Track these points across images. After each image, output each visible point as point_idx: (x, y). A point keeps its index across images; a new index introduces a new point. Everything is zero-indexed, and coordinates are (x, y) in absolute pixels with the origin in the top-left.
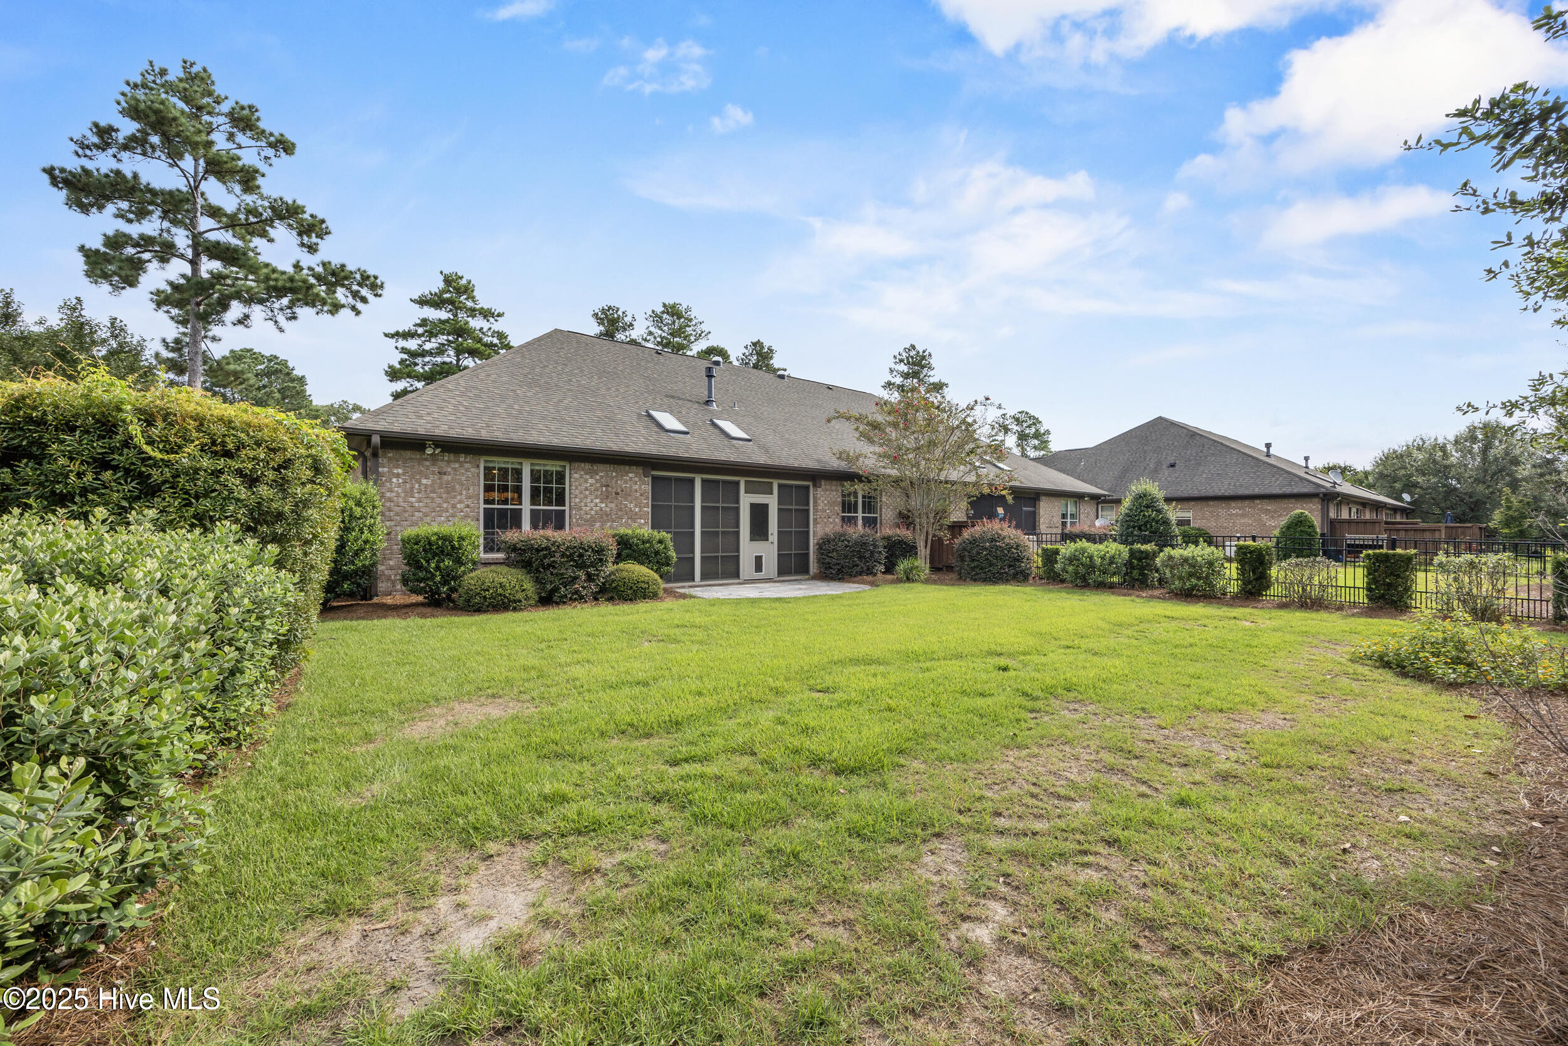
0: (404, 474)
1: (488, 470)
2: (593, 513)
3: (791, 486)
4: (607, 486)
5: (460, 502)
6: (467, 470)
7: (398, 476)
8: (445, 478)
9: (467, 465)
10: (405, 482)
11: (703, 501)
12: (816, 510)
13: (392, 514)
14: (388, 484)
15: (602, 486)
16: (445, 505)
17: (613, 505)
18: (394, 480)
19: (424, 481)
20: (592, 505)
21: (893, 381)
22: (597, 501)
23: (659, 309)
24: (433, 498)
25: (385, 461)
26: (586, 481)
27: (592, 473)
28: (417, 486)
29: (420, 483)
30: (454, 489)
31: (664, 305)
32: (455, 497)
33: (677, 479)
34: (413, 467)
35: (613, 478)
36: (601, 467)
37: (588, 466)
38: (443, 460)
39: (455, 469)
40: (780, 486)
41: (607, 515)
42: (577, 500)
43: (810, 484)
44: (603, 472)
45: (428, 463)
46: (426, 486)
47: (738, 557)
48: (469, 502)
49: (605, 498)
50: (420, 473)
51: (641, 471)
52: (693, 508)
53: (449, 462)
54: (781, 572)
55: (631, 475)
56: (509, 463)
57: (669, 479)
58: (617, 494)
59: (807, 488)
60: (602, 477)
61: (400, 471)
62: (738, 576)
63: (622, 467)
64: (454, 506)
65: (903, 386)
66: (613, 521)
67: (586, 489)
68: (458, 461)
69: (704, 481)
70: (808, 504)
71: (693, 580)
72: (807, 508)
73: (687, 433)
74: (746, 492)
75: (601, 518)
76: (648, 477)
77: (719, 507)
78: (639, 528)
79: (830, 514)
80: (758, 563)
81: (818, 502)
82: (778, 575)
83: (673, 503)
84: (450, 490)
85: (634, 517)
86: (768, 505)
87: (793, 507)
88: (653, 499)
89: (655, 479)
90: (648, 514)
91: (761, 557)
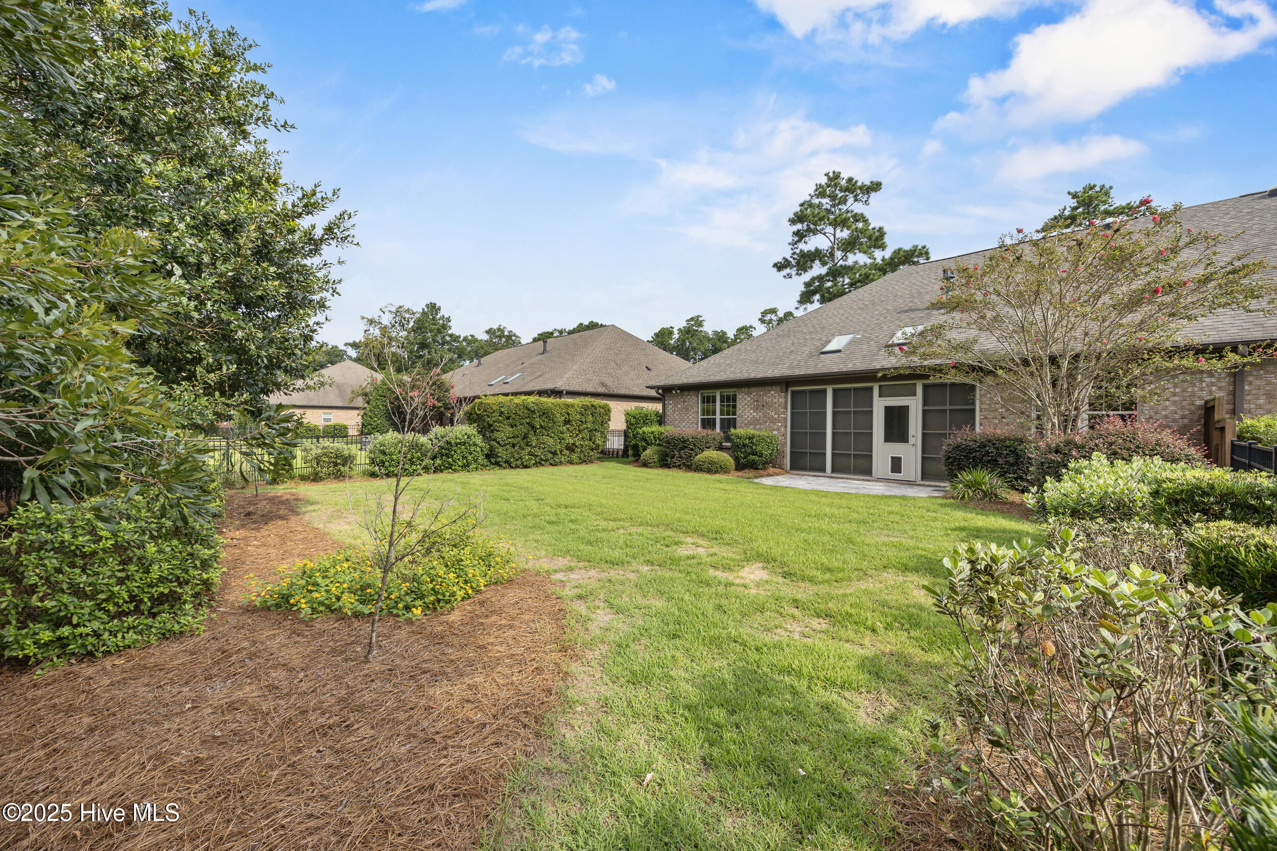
0: (672, 404)
1: (702, 398)
2: (749, 419)
4: (758, 401)
5: (690, 416)
8: (685, 404)
9: (693, 397)
10: (673, 407)
12: (983, 410)
14: (668, 408)
15: (754, 402)
16: (685, 417)
17: (760, 414)
18: (670, 406)
19: (679, 406)
20: (749, 414)
22: (752, 411)
24: (681, 414)
25: (667, 398)
26: (746, 399)
27: (749, 394)
28: (676, 409)
32: (688, 413)
33: (811, 392)
34: (675, 400)
35: (761, 395)
36: (754, 389)
37: (746, 389)
38: (685, 395)
39: (689, 399)
40: (925, 387)
41: (757, 421)
42: (740, 411)
44: (755, 392)
46: (679, 408)
47: (872, 455)
48: (694, 415)
49: (756, 409)
50: (677, 402)
51: (780, 390)
52: (826, 414)
53: (687, 396)
54: (926, 475)
55: (773, 392)
56: (711, 393)
57: (805, 392)
58: (763, 406)
59: (973, 385)
60: (754, 396)
62: (870, 474)
63: (768, 387)
64: (688, 418)
66: (761, 424)
67: (746, 404)
68: (690, 395)
69: (835, 391)
71: (824, 470)
72: (971, 407)
73: (839, 351)
74: (880, 396)
75: (754, 422)
76: (787, 391)
77: (850, 412)
78: (778, 429)
79: (1005, 414)
80: (896, 465)
81: (984, 399)
82: (920, 478)
83: (808, 410)
84: (687, 410)
85: (774, 421)
86: (908, 407)
87: (948, 407)
88: (793, 408)
89: (793, 393)
90: (786, 419)
91: (900, 458)
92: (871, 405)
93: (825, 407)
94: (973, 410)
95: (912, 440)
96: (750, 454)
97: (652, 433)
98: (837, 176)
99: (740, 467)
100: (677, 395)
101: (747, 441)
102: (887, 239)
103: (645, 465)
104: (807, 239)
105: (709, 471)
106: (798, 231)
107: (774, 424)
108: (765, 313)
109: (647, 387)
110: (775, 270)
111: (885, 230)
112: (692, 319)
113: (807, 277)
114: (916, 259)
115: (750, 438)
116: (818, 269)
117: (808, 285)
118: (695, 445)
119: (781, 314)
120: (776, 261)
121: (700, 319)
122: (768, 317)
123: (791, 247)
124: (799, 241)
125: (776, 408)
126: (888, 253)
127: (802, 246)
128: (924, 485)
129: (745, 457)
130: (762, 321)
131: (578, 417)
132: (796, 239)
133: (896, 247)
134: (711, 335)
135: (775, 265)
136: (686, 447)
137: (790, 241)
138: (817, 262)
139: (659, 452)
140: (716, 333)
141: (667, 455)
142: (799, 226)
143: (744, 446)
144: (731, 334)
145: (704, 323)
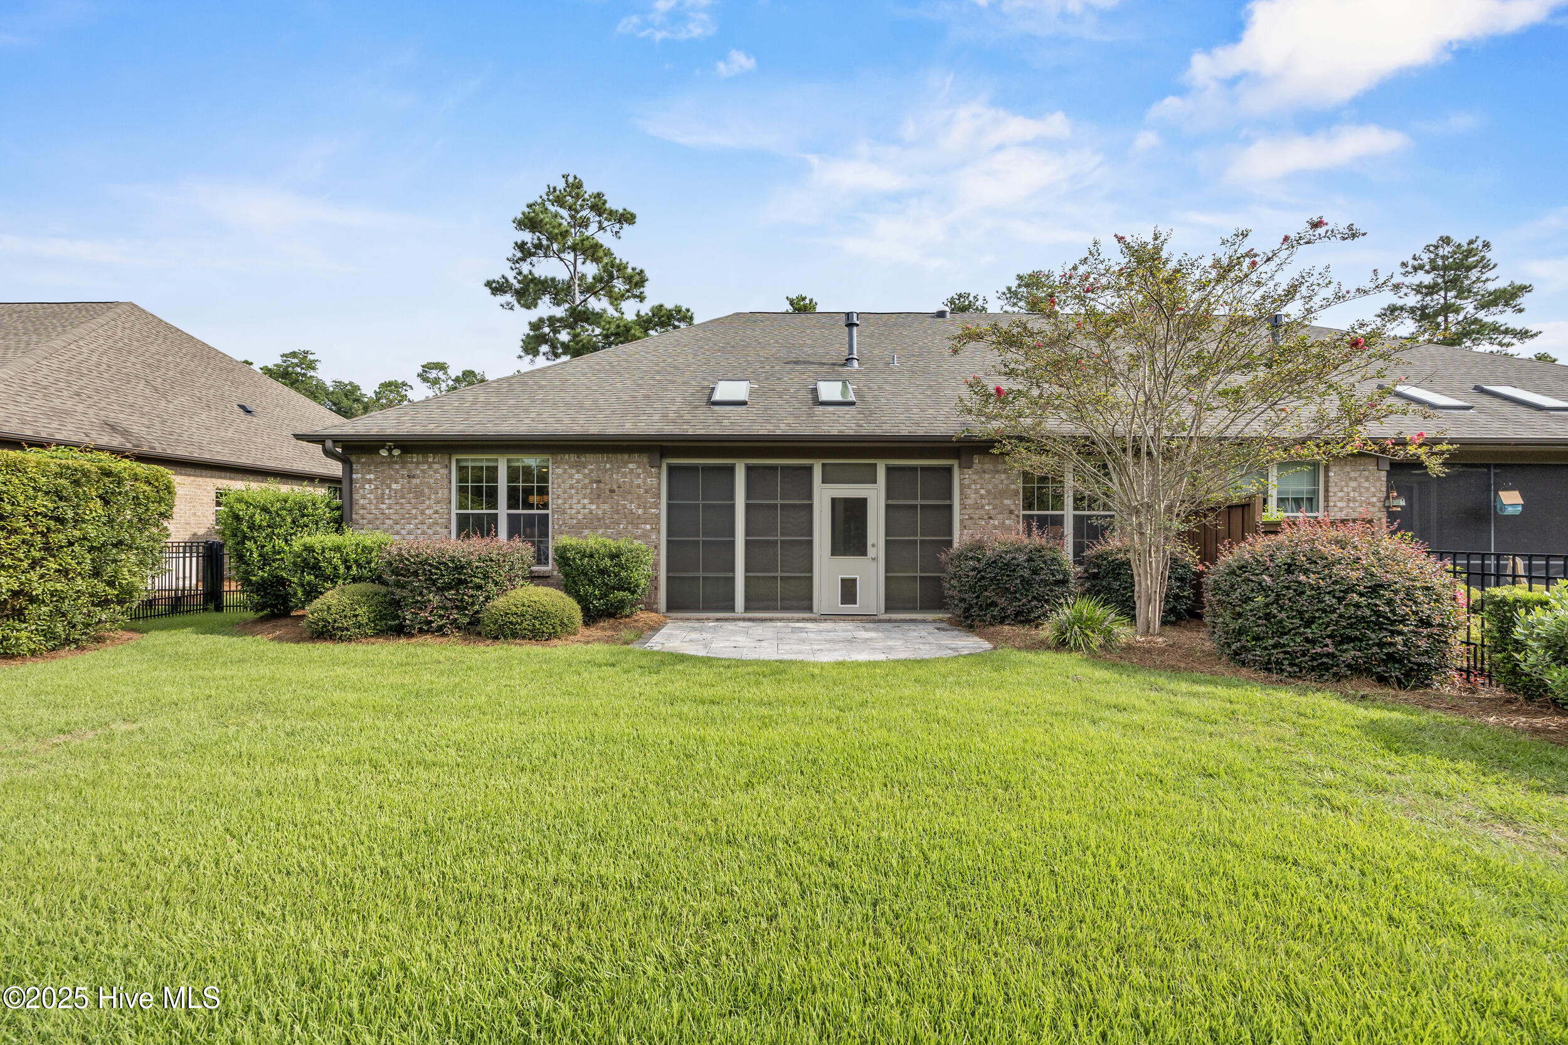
0: (375, 479)
1: (461, 469)
2: (580, 516)
3: (914, 469)
4: (599, 482)
5: (429, 507)
6: (436, 472)
7: (370, 482)
8: (415, 481)
9: (436, 466)
10: (376, 488)
11: (748, 496)
12: (963, 507)
13: (365, 521)
14: (361, 491)
15: (591, 482)
16: (414, 511)
17: (606, 507)
18: (367, 486)
19: (394, 486)
20: (579, 506)
21: (1399, 303)
22: (586, 501)
23: (1014, 284)
24: (402, 504)
25: (359, 466)
26: (571, 477)
27: (579, 466)
28: (387, 491)
29: (389, 487)
30: (422, 493)
31: (1020, 277)
32: (423, 502)
33: (706, 468)
34: (383, 472)
35: (606, 471)
36: (590, 457)
37: (573, 458)
38: (412, 462)
39: (423, 471)
40: (889, 470)
41: (599, 520)
42: (560, 501)
43: (955, 463)
44: (593, 464)
45: (397, 467)
46: (396, 491)
47: (811, 578)
48: (437, 507)
49: (597, 497)
50: (391, 477)
51: (646, 460)
52: (732, 508)
53: (418, 463)
54: (892, 604)
55: (631, 466)
56: (482, 460)
57: (694, 469)
58: (612, 491)
59: (949, 470)
60: (591, 471)
61: (372, 476)
62: (810, 608)
63: (619, 456)
64: (423, 513)
65: (1424, 308)
66: (608, 527)
67: (571, 487)
68: (426, 462)
69: (749, 469)
70: (950, 496)
71: (732, 608)
72: (947, 502)
73: (744, 403)
74: (823, 482)
75: (594, 522)
76: (660, 467)
77: (776, 505)
78: (645, 536)
79: (993, 512)
80: (849, 591)
81: (969, 491)
82: (883, 610)
83: (701, 502)
84: (419, 494)
85: (635, 521)
86: (866, 499)
87: (919, 502)
88: (670, 496)
89: (671, 469)
90: (658, 516)
91: (855, 580)
92: (810, 496)
93: (731, 496)
94: (950, 507)
95: (871, 552)
96: (614, 588)
97: (337, 549)
98: (578, 185)
99: (591, 617)
100: (390, 461)
101: (608, 562)
102: (648, 289)
103: (324, 633)
104: (535, 259)
105: (536, 636)
106: (524, 244)
107: (636, 526)
108: (428, 367)
109: (298, 437)
110: (488, 291)
111: (648, 274)
112: (294, 354)
113: (534, 315)
114: (676, 323)
115: (613, 556)
116: (546, 308)
117: (536, 326)
118: (486, 577)
119: (455, 371)
120: (490, 278)
121: (310, 357)
122: (433, 374)
123: (510, 264)
124: (523, 259)
125: (639, 497)
126: (645, 309)
127: (525, 268)
128: (889, 621)
129: (604, 596)
130: (423, 377)
131: (43, 503)
132: (519, 255)
133: (656, 303)
134: (329, 384)
135: (489, 284)
136: (461, 582)
137: (510, 256)
138: (546, 298)
139: (369, 597)
140: (338, 384)
141: (397, 604)
142: (527, 237)
143: (603, 572)
144: (369, 390)
145: (318, 365)
